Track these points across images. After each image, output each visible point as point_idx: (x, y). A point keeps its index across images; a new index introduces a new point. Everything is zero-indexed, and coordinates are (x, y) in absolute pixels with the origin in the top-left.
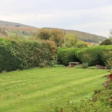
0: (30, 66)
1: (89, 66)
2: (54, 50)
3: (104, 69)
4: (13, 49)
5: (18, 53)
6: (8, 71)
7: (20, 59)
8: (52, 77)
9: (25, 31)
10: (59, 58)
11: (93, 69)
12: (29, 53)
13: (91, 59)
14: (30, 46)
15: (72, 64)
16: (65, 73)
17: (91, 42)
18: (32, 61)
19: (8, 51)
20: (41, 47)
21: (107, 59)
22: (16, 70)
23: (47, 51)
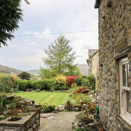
1: (41, 91)
15: (29, 90)
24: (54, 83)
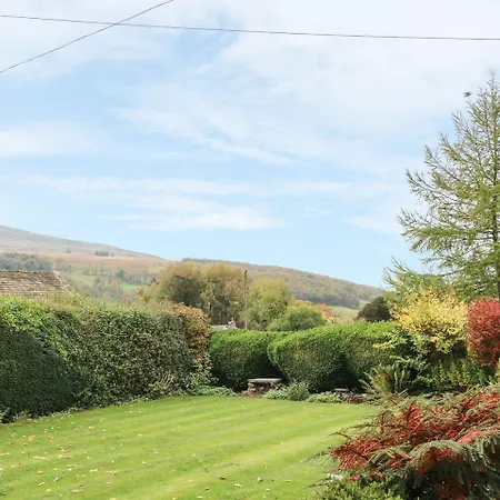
0: (117, 395)
1: (312, 392)
2: (201, 339)
3: (359, 401)
4: (58, 337)
5: (76, 350)
6: (38, 411)
7: (84, 370)
8: (179, 435)
9: (126, 270)
10: (214, 363)
11: (324, 402)
12: (117, 351)
13: (317, 368)
14: (120, 327)
15: (257, 385)
16: (228, 418)
17: (336, 304)
18: (124, 378)
19: (42, 344)
20: (159, 328)
21: (368, 367)
22: (66, 409)
23: (178, 342)
24: (384, 346)
